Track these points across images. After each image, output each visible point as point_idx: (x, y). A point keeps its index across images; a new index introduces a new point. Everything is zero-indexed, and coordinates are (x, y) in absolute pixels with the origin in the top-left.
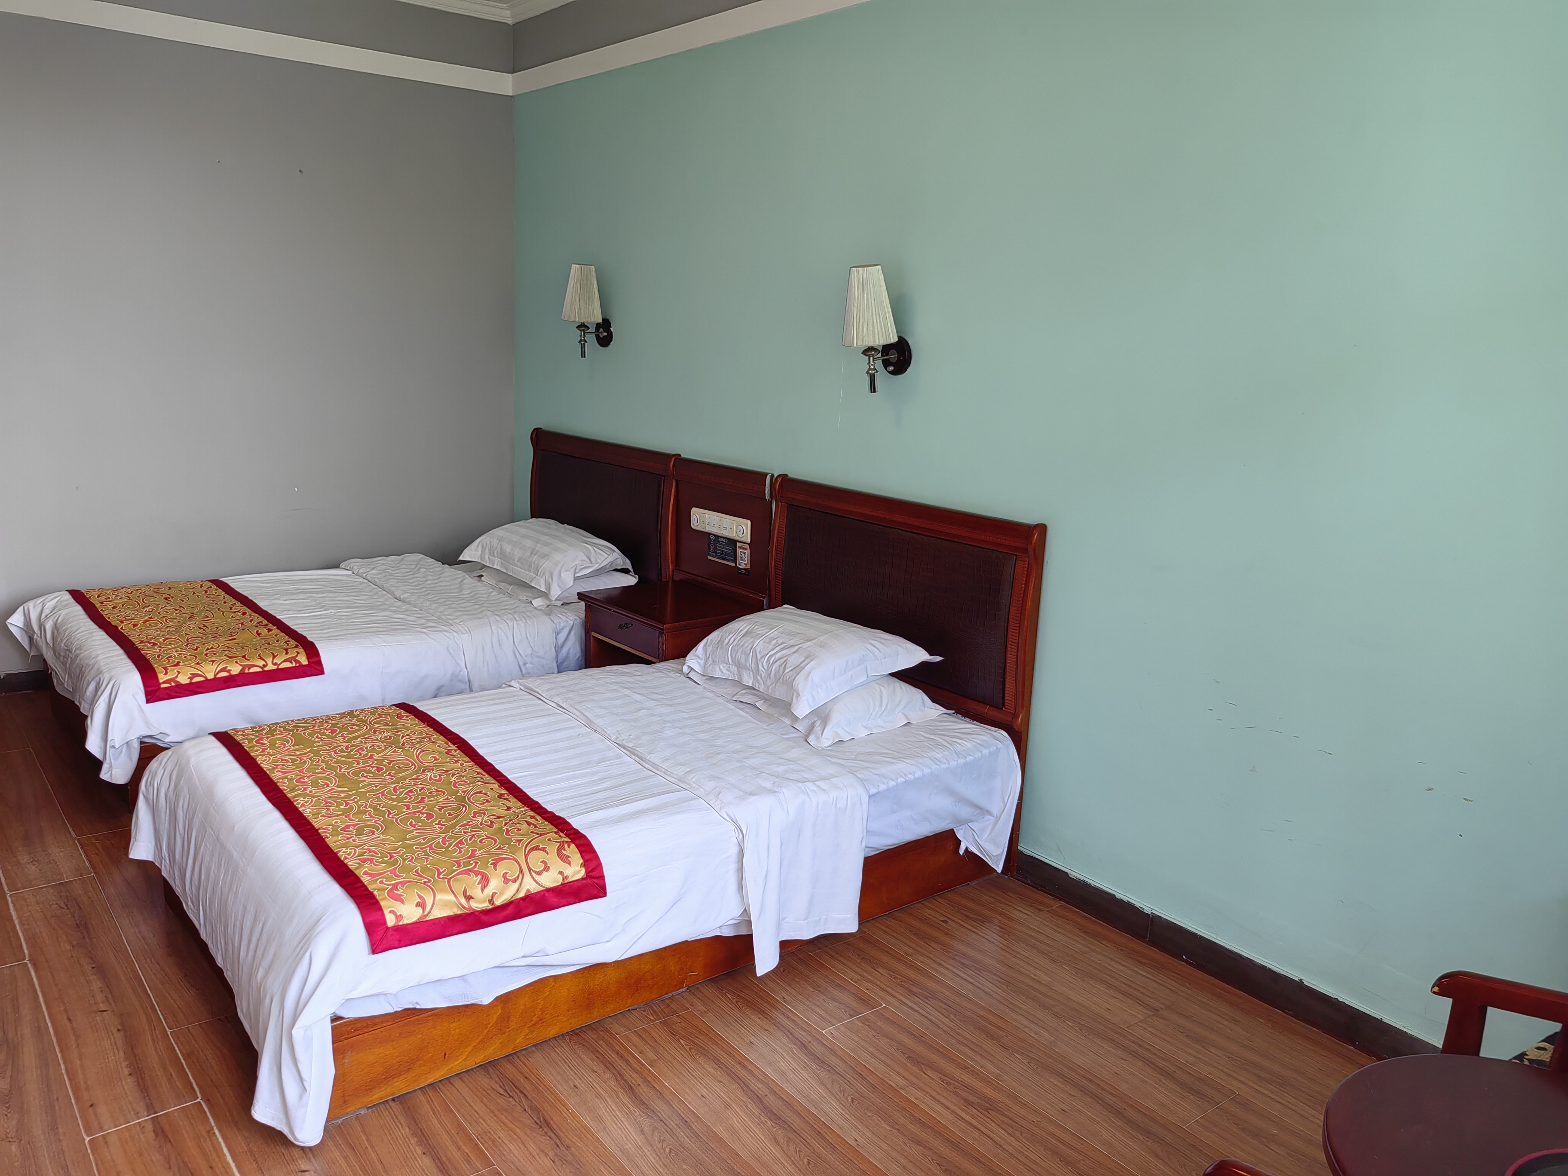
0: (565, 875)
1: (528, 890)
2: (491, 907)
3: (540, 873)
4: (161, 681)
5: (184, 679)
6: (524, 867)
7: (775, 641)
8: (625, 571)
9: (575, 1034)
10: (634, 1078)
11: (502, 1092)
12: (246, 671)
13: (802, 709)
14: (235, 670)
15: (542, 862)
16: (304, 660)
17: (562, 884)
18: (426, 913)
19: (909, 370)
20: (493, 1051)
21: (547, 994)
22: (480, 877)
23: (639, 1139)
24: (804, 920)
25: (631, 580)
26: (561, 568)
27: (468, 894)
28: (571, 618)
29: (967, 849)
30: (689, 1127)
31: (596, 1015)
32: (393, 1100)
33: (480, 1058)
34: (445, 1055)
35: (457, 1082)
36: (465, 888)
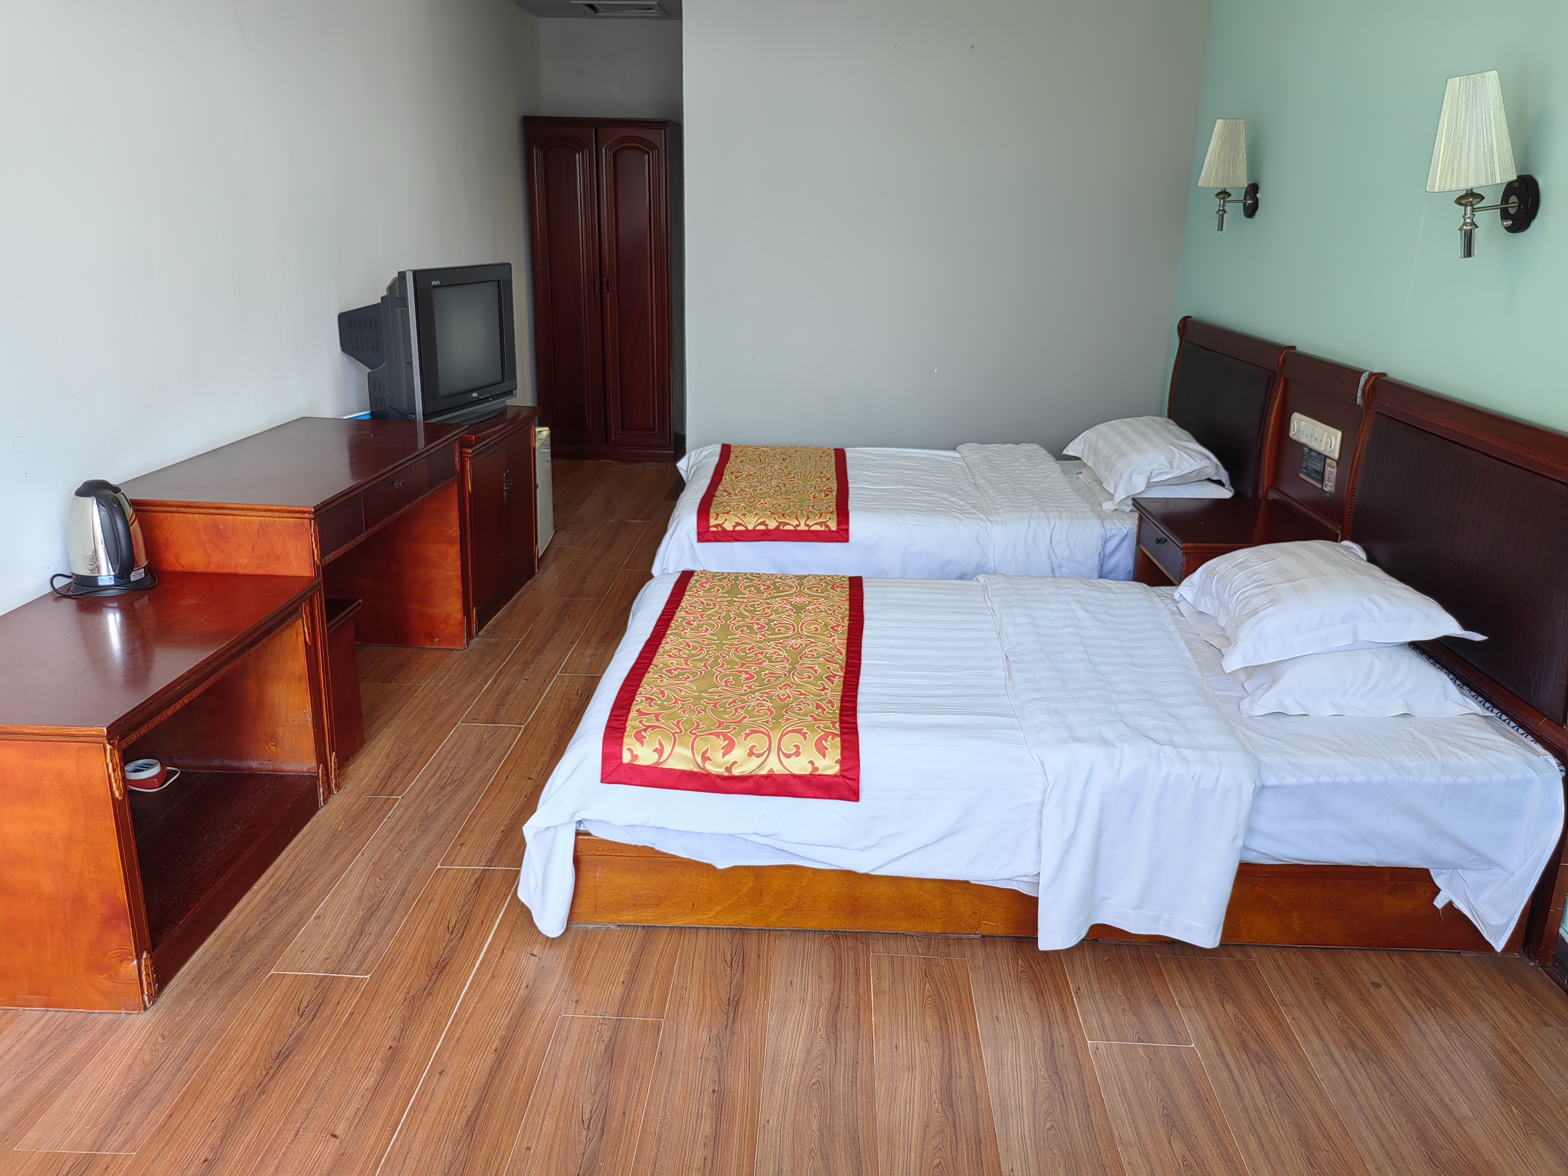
0: (816, 765)
1: (771, 770)
2: (727, 774)
3: (788, 756)
4: (711, 524)
5: (729, 527)
6: (775, 745)
7: (1257, 576)
8: (1219, 483)
9: (836, 935)
10: (849, 997)
11: (728, 958)
12: (781, 528)
14: (772, 525)
15: (795, 746)
16: (833, 526)
17: (811, 775)
18: (661, 760)
20: (743, 918)
21: (805, 884)
22: (727, 742)
23: (799, 1056)
24: (1134, 909)
25: (1226, 493)
27: (708, 755)
28: (1127, 526)
29: (1450, 905)
31: (861, 925)
32: (644, 927)
33: (729, 921)
34: (694, 905)
35: (702, 935)
36: (708, 749)
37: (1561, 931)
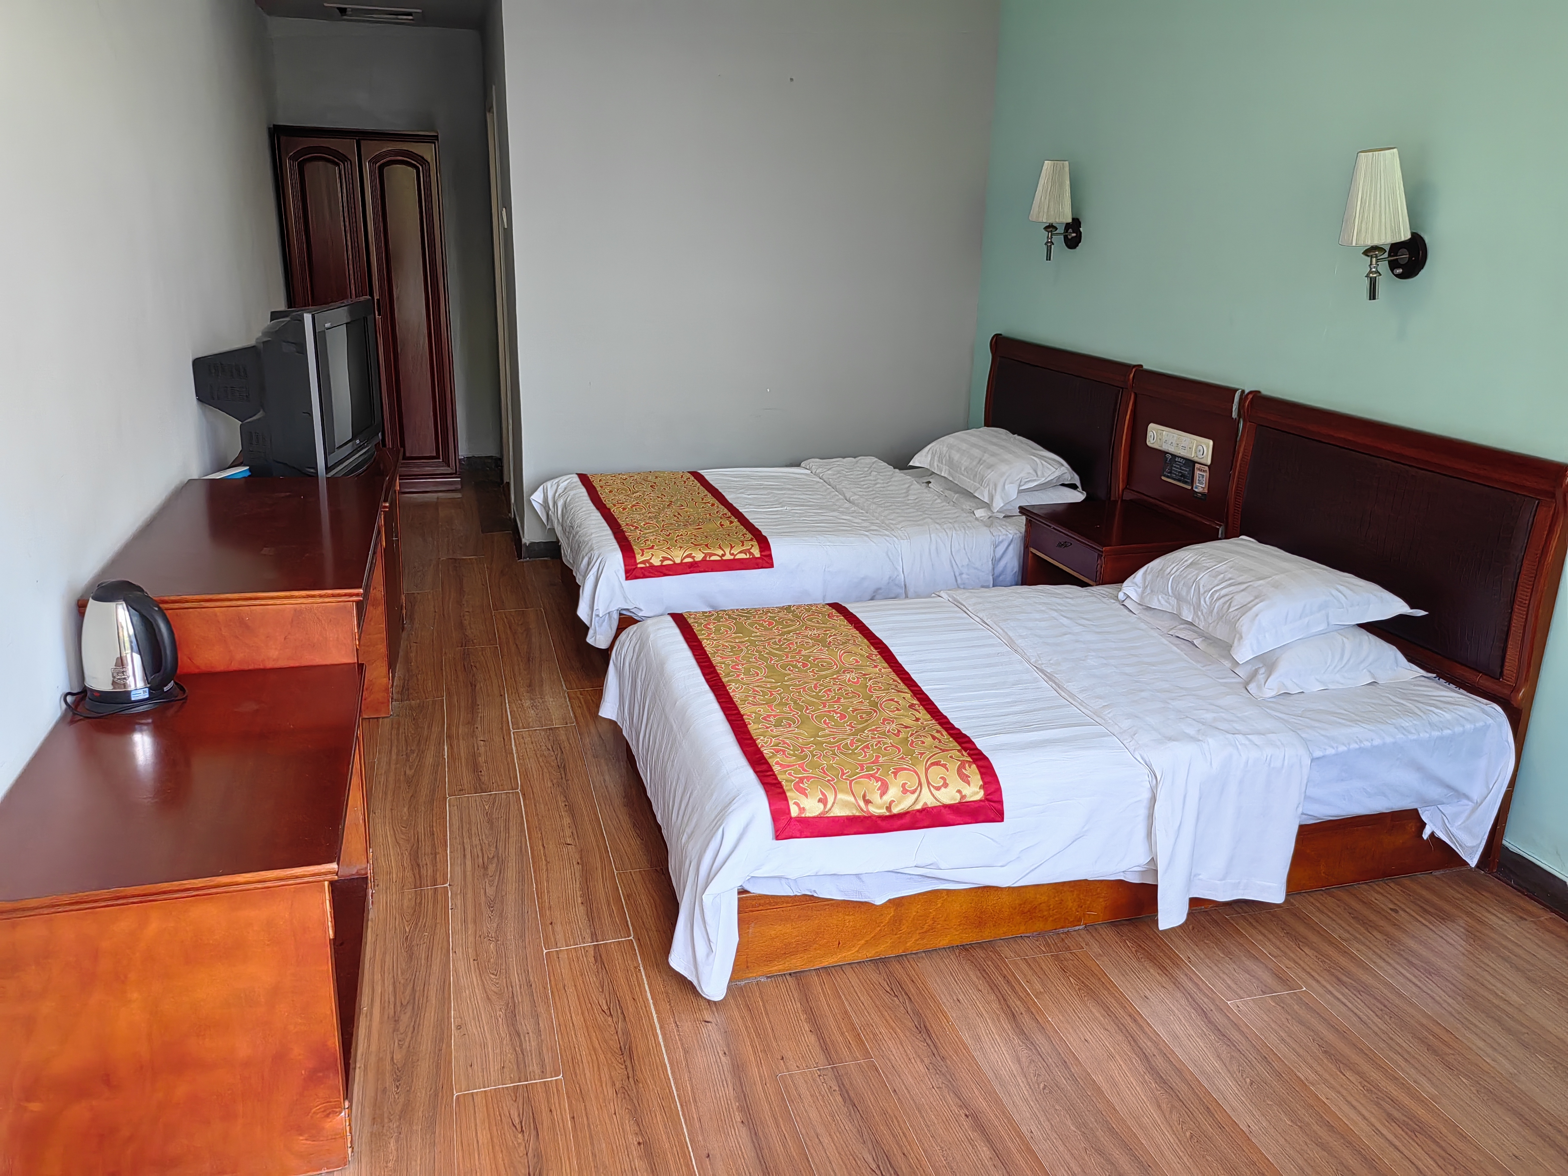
0: (964, 794)
1: (925, 804)
2: (888, 814)
3: (938, 789)
4: (638, 561)
5: (656, 562)
6: (923, 780)
7: (1222, 575)
8: (1073, 486)
9: (965, 948)
10: (1016, 1004)
11: (888, 989)
12: (708, 559)
13: (1244, 653)
14: (699, 557)
15: (942, 778)
16: (757, 553)
17: (959, 803)
18: (827, 810)
19: (1422, 273)
20: (883, 949)
21: (939, 905)
22: (880, 783)
23: (1014, 1068)
24: (1221, 880)
25: (1078, 496)
26: (1006, 480)
27: (867, 798)
28: (1011, 532)
29: (1432, 835)
30: (1067, 1067)
31: (987, 934)
32: (790, 974)
33: (871, 953)
34: (839, 943)
35: (848, 970)
36: (865, 792)
37: (1504, 842)
